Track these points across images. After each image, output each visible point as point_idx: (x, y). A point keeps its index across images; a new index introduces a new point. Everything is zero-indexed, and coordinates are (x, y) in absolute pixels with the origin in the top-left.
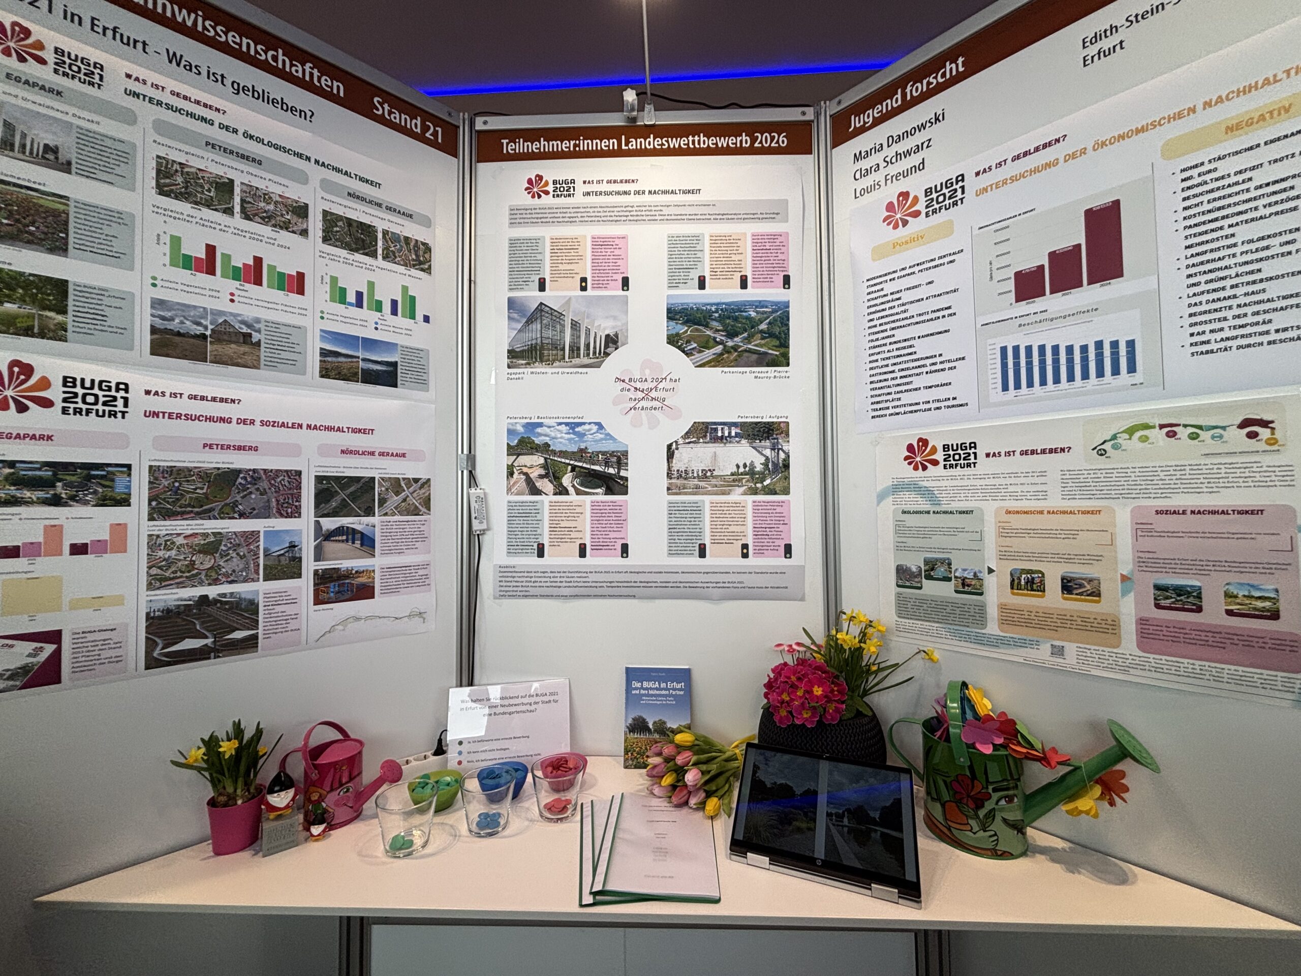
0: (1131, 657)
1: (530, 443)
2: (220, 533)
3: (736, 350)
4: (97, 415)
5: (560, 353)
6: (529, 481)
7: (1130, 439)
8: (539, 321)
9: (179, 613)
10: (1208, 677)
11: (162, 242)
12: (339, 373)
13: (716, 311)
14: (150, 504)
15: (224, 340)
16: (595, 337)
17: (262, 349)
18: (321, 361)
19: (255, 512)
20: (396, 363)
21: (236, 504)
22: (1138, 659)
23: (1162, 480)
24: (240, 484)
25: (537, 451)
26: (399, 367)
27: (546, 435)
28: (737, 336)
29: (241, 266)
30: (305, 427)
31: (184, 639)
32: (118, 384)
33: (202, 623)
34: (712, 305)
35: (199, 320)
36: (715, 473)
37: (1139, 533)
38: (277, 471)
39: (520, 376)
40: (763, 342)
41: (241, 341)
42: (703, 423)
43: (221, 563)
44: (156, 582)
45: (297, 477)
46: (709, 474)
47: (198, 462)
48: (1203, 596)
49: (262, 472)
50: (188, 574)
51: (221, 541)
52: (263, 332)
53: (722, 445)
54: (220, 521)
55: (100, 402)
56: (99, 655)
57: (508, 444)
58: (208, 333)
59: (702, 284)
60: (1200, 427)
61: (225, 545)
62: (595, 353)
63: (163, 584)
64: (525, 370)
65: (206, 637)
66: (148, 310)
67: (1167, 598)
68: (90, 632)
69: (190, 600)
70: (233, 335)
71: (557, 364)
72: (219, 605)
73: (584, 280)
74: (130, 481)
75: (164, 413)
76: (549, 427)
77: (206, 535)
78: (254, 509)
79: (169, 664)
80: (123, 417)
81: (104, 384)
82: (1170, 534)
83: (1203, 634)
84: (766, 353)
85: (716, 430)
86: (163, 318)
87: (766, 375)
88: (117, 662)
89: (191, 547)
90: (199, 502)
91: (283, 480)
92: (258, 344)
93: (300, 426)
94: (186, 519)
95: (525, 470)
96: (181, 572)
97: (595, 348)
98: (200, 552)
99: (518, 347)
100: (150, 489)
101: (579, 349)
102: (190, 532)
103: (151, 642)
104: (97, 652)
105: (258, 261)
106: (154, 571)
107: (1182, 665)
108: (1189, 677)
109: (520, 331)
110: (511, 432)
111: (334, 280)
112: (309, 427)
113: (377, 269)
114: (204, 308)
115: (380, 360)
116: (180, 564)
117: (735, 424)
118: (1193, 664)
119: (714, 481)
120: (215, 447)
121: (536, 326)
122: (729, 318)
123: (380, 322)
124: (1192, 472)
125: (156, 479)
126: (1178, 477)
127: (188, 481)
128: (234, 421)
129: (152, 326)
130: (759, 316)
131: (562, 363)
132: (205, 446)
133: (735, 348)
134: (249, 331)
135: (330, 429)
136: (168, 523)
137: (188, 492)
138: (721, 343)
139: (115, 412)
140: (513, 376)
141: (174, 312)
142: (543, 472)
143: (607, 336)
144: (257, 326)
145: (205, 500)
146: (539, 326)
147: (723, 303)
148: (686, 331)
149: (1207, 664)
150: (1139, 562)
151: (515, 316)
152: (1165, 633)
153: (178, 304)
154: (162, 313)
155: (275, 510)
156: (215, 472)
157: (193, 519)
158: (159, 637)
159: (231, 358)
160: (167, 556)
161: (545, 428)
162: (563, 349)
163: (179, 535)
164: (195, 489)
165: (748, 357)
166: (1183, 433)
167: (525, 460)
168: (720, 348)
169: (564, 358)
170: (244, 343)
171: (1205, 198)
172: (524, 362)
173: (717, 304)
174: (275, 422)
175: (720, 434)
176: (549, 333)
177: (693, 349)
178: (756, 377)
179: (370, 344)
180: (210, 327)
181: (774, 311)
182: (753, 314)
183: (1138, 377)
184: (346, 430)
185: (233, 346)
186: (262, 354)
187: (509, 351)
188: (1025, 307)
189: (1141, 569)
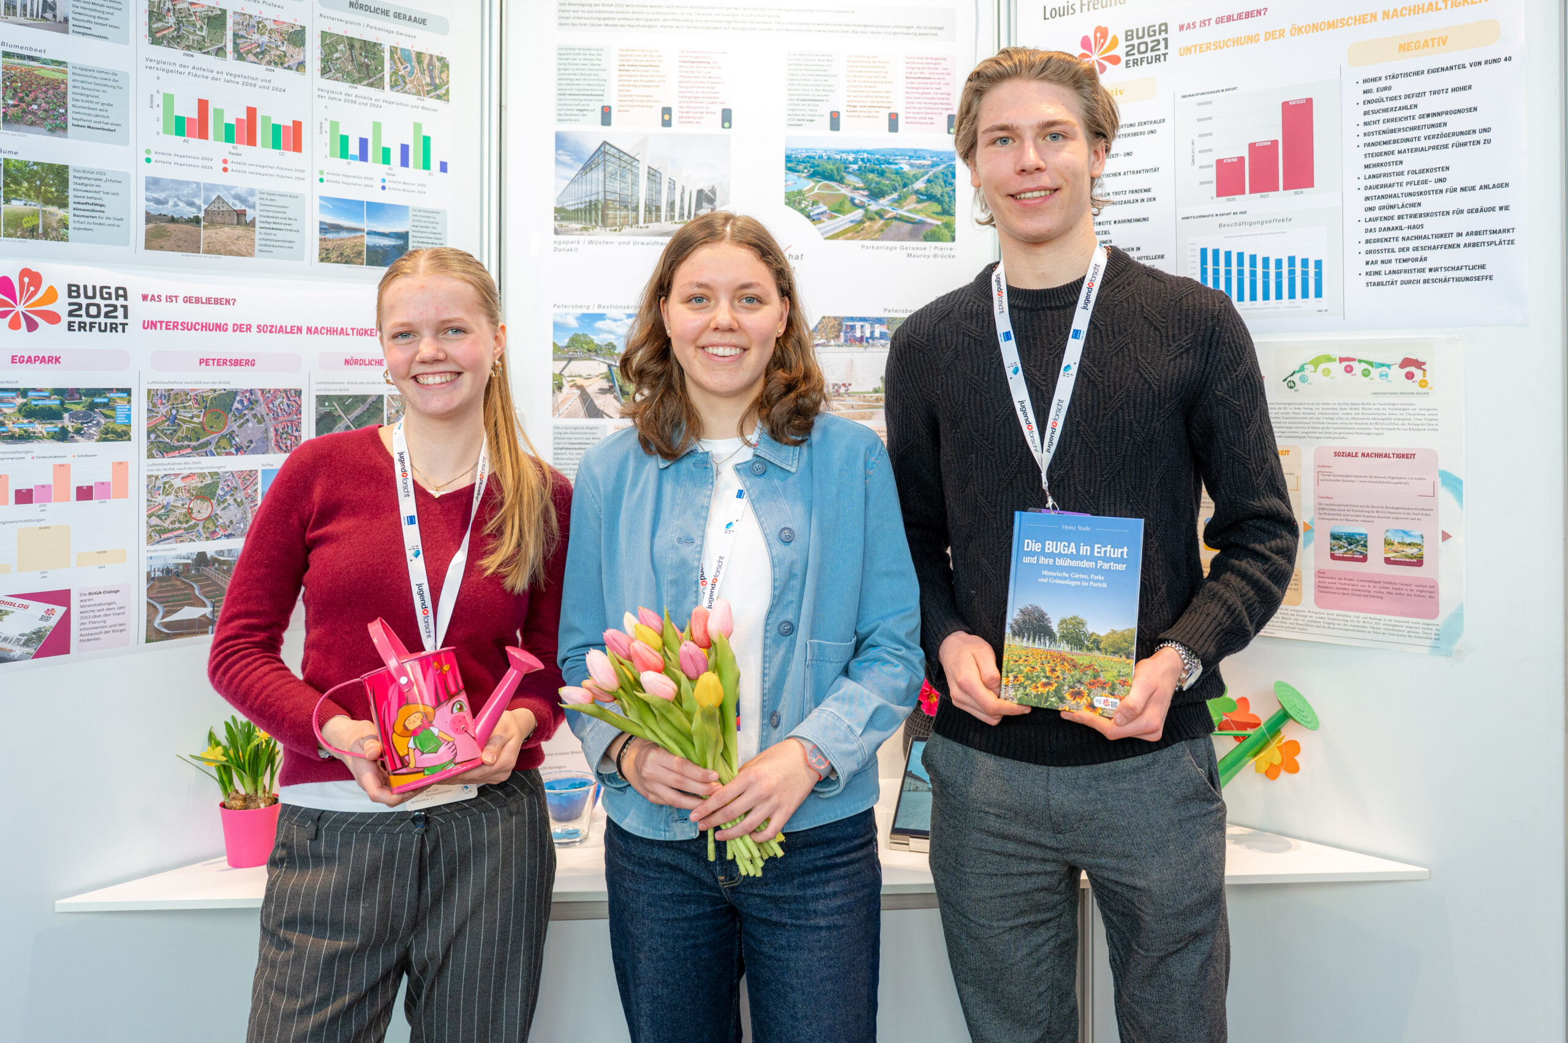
0: (1309, 614)
1: (587, 343)
2: (217, 473)
3: (881, 216)
4: (100, 330)
5: (632, 214)
6: (585, 397)
7: (1315, 371)
8: (601, 167)
9: (178, 574)
10: (1368, 629)
11: (155, 104)
12: (342, 254)
13: (855, 162)
14: (149, 438)
15: (218, 223)
16: (683, 193)
17: (257, 229)
18: (321, 240)
19: (252, 446)
20: (407, 233)
21: (232, 435)
22: (1314, 615)
23: (1340, 419)
24: (237, 409)
25: (597, 355)
26: (411, 239)
27: (610, 332)
28: (883, 196)
29: (234, 122)
30: (304, 330)
31: (183, 606)
32: (117, 289)
33: (201, 587)
34: (848, 152)
35: (191, 199)
36: (851, 389)
37: (1321, 477)
38: (276, 390)
39: (573, 246)
40: (919, 206)
41: (235, 221)
42: (835, 318)
43: (219, 512)
44: (158, 534)
45: (297, 399)
46: (842, 390)
47: (195, 383)
48: (1369, 544)
49: (259, 393)
50: (186, 526)
51: (218, 483)
52: (258, 207)
53: (862, 349)
54: (217, 457)
55: (102, 314)
56: (105, 622)
57: (554, 344)
58: (202, 215)
59: (835, 122)
60: (1370, 364)
61: (222, 489)
62: (682, 215)
63: (163, 537)
64: (581, 238)
65: (205, 606)
66: (143, 193)
67: (1340, 548)
68: (95, 593)
69: (188, 558)
70: (227, 215)
71: (627, 230)
72: (217, 565)
73: (667, 111)
74: (129, 410)
75: (161, 322)
76: (615, 320)
77: (202, 476)
78: (251, 442)
79: (168, 637)
80: (124, 331)
81: (105, 290)
82: (1345, 478)
83: (1367, 584)
84: (922, 223)
85: (853, 328)
86: (158, 202)
87: (922, 252)
88: (121, 631)
89: (189, 491)
90: (196, 434)
91: (282, 402)
92: (252, 224)
93: (300, 330)
94: (182, 456)
95: (579, 381)
96: (180, 522)
97: (682, 208)
98: (197, 497)
99: (570, 205)
100: (149, 418)
101: (658, 209)
102: (186, 472)
103: (152, 609)
104: (102, 618)
105: (251, 112)
106: (155, 521)
107: (1349, 619)
108: (1354, 630)
109: (573, 181)
110: (558, 327)
111: (334, 125)
112: (309, 330)
113: (384, 105)
114: (198, 184)
115: (387, 230)
116: (178, 512)
117: (880, 321)
118: (1358, 617)
119: (849, 401)
120: (211, 362)
121: (597, 175)
122: (872, 171)
123: (387, 178)
124: (1364, 412)
125: (154, 406)
126: (1353, 416)
127: (185, 407)
128: (230, 328)
129: (147, 213)
130: (914, 171)
131: (634, 229)
132: (201, 361)
133: (880, 214)
134: (243, 208)
135: (332, 331)
136: (166, 460)
137: (185, 422)
138: (861, 206)
139: (116, 324)
140: (562, 246)
141: (167, 193)
142: (606, 385)
143: (700, 192)
144: (251, 199)
145: (202, 431)
146: (601, 175)
147: (864, 151)
148: (812, 189)
149: (1369, 615)
150: (1319, 509)
151: (566, 159)
152: (1338, 586)
153: (172, 181)
154: (156, 195)
155: (273, 443)
156: (212, 395)
157: (189, 455)
158: (160, 603)
159: (224, 244)
160: (165, 503)
161: (608, 322)
162: (636, 209)
163: (176, 475)
164: (192, 417)
165: (898, 227)
166: (1358, 368)
167: (579, 367)
168: (859, 214)
169: (637, 222)
170: (239, 223)
171: (1382, 116)
172: (579, 226)
173: (857, 152)
174: (272, 326)
175: (858, 334)
176: (615, 186)
177: (822, 213)
178: (909, 255)
179: (376, 209)
180: (204, 207)
181: (933, 165)
182: (906, 168)
183: (1322, 303)
184: (349, 331)
185: (226, 229)
186: (257, 236)
187: (557, 210)
188: (1227, 204)
189: (1321, 516)
